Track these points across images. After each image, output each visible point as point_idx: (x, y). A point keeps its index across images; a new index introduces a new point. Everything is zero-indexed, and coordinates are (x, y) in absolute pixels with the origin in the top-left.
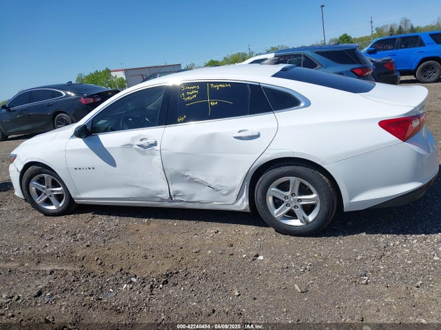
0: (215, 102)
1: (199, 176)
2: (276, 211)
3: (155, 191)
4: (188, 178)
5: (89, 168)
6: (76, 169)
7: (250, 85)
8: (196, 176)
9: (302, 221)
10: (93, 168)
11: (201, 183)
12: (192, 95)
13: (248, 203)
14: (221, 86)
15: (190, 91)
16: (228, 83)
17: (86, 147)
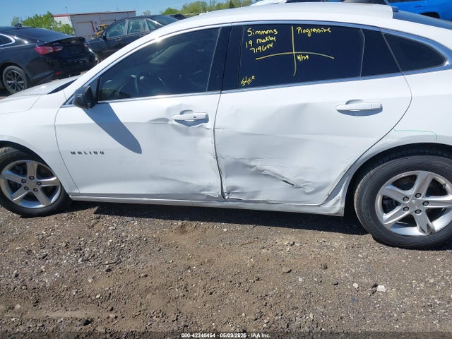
0: (304, 55)
1: (270, 167)
2: (386, 216)
3: (200, 186)
4: (253, 169)
5: (96, 153)
6: (74, 153)
7: (363, 30)
8: (266, 167)
9: (422, 230)
10: (103, 153)
11: (274, 177)
12: (265, 44)
13: (343, 205)
14: (314, 30)
15: (263, 37)
16: (326, 27)
17: (91, 121)
